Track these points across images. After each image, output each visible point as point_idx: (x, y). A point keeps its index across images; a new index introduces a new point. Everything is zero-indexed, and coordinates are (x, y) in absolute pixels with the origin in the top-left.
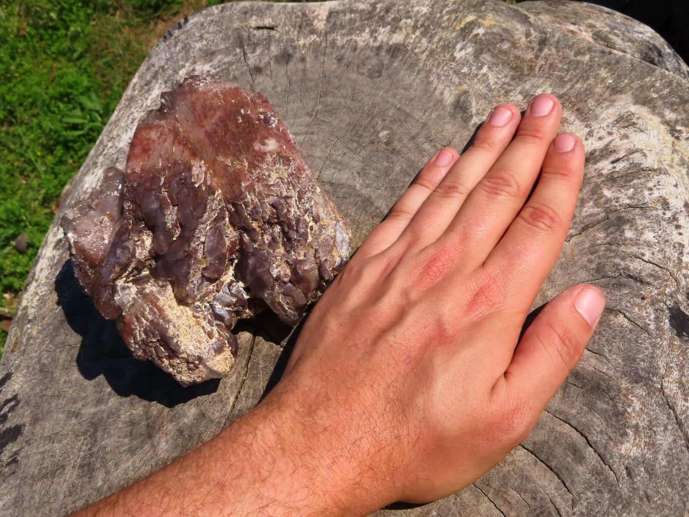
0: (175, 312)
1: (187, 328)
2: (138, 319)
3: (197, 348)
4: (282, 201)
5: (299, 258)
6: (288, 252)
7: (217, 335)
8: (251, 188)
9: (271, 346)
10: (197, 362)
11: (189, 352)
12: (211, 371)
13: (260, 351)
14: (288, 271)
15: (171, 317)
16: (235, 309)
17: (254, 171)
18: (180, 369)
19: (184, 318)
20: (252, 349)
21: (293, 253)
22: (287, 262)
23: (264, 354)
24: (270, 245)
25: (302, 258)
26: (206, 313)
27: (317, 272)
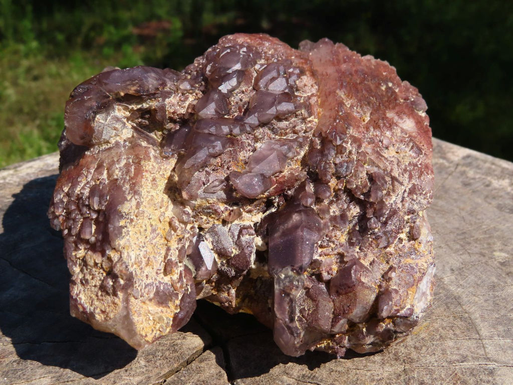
0: (153, 193)
1: (149, 229)
2: (100, 167)
3: (138, 263)
4: (388, 179)
5: (362, 261)
6: (351, 244)
7: (175, 277)
8: (357, 141)
9: (220, 375)
10: (122, 282)
11: (125, 256)
12: (127, 319)
13: (199, 371)
14: (335, 268)
15: (144, 192)
16: (225, 268)
17: (372, 129)
18: (89, 277)
19: (158, 213)
20: (189, 362)
21: (357, 249)
22: (341, 256)
23: (203, 378)
24: (334, 219)
25: (366, 263)
26: (187, 236)
27: (373, 297)
